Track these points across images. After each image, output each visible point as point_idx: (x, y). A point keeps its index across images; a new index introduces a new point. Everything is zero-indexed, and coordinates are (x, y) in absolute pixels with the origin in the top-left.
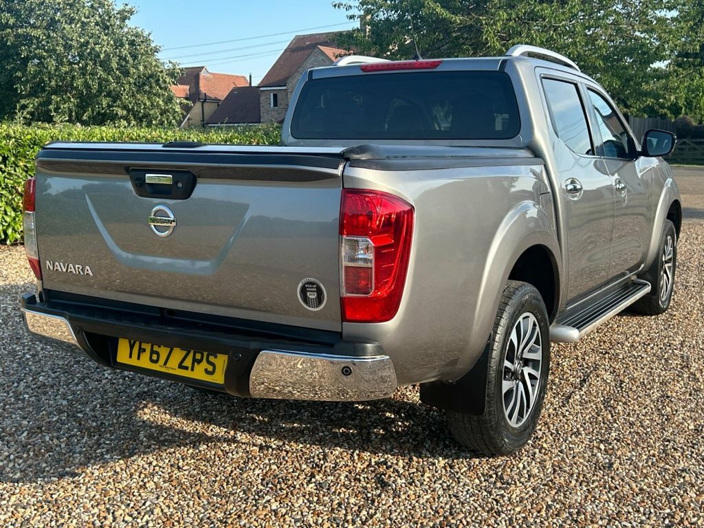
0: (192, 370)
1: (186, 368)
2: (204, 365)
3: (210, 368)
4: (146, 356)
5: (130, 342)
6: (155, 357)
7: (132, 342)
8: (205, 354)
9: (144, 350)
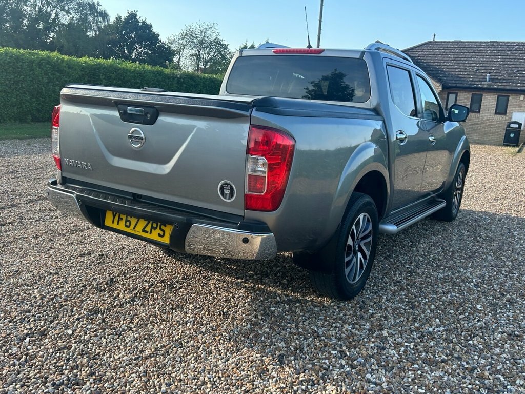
0: (151, 233)
1: (147, 232)
2: (158, 231)
3: (162, 233)
4: (122, 223)
5: (113, 213)
6: (128, 224)
7: (115, 213)
8: (159, 224)
9: (122, 219)
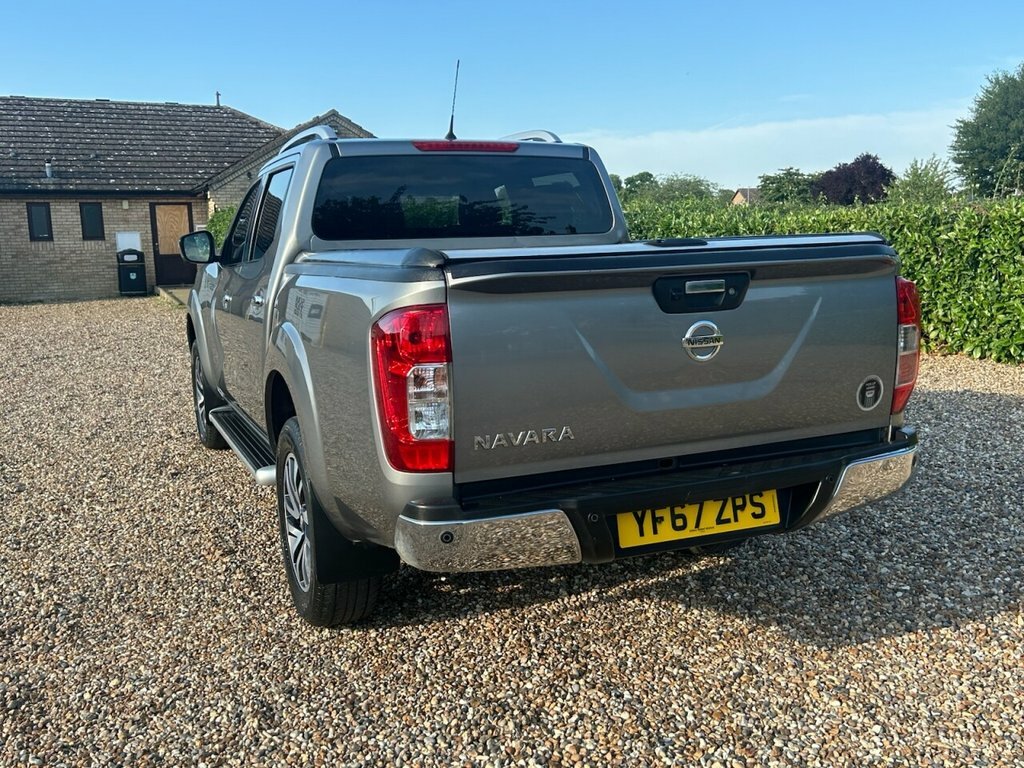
0: (736, 520)
1: (728, 521)
3: (758, 511)
4: (665, 526)
5: (637, 515)
6: (679, 522)
7: (639, 513)
8: (747, 496)
9: (662, 519)
